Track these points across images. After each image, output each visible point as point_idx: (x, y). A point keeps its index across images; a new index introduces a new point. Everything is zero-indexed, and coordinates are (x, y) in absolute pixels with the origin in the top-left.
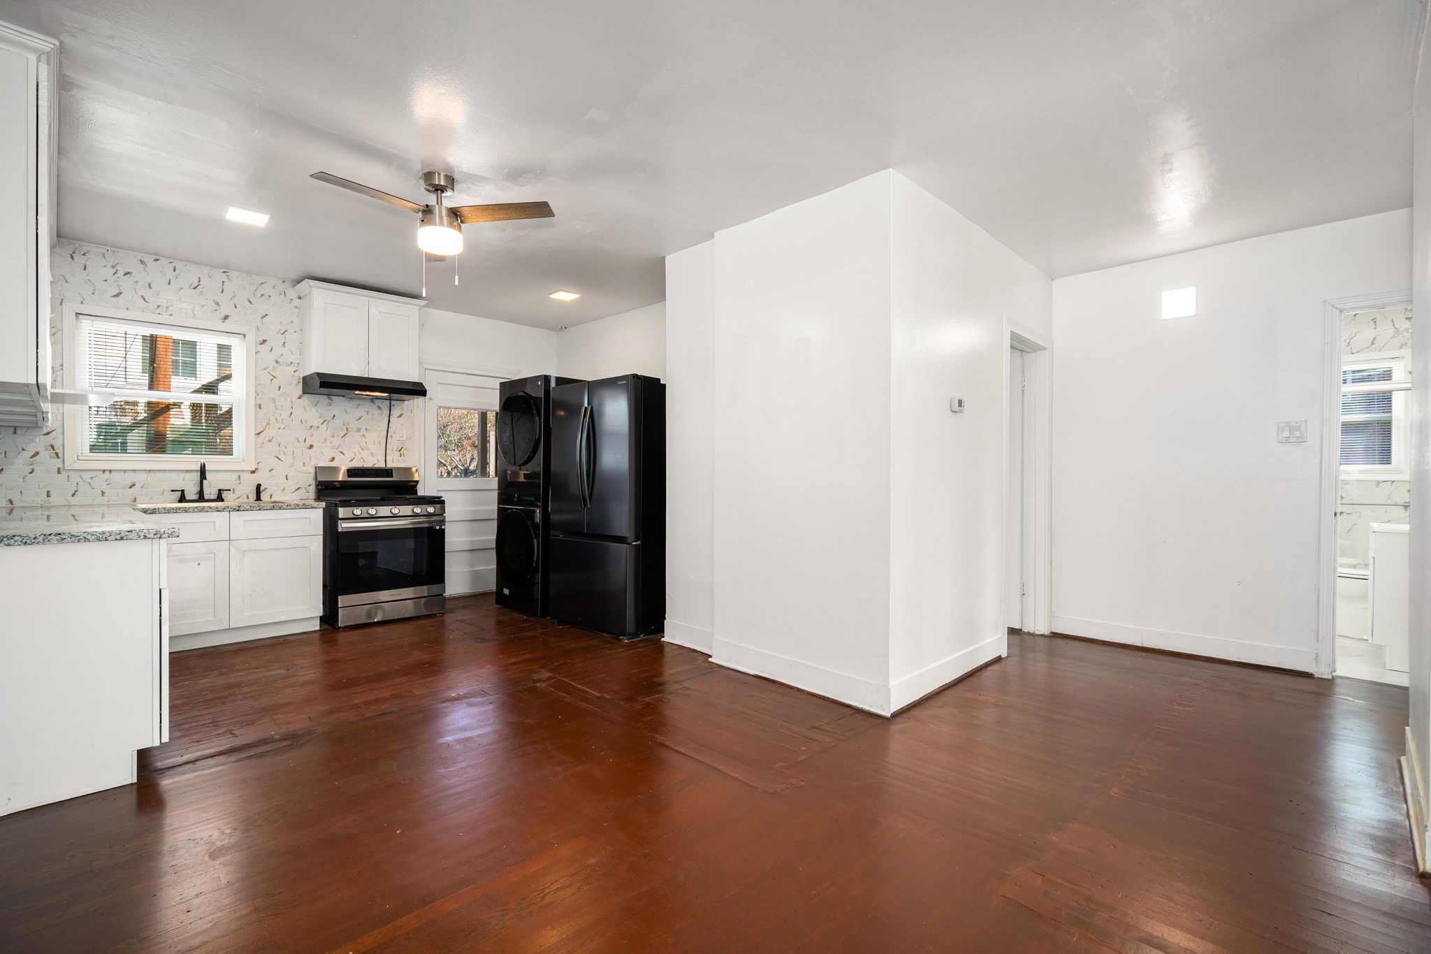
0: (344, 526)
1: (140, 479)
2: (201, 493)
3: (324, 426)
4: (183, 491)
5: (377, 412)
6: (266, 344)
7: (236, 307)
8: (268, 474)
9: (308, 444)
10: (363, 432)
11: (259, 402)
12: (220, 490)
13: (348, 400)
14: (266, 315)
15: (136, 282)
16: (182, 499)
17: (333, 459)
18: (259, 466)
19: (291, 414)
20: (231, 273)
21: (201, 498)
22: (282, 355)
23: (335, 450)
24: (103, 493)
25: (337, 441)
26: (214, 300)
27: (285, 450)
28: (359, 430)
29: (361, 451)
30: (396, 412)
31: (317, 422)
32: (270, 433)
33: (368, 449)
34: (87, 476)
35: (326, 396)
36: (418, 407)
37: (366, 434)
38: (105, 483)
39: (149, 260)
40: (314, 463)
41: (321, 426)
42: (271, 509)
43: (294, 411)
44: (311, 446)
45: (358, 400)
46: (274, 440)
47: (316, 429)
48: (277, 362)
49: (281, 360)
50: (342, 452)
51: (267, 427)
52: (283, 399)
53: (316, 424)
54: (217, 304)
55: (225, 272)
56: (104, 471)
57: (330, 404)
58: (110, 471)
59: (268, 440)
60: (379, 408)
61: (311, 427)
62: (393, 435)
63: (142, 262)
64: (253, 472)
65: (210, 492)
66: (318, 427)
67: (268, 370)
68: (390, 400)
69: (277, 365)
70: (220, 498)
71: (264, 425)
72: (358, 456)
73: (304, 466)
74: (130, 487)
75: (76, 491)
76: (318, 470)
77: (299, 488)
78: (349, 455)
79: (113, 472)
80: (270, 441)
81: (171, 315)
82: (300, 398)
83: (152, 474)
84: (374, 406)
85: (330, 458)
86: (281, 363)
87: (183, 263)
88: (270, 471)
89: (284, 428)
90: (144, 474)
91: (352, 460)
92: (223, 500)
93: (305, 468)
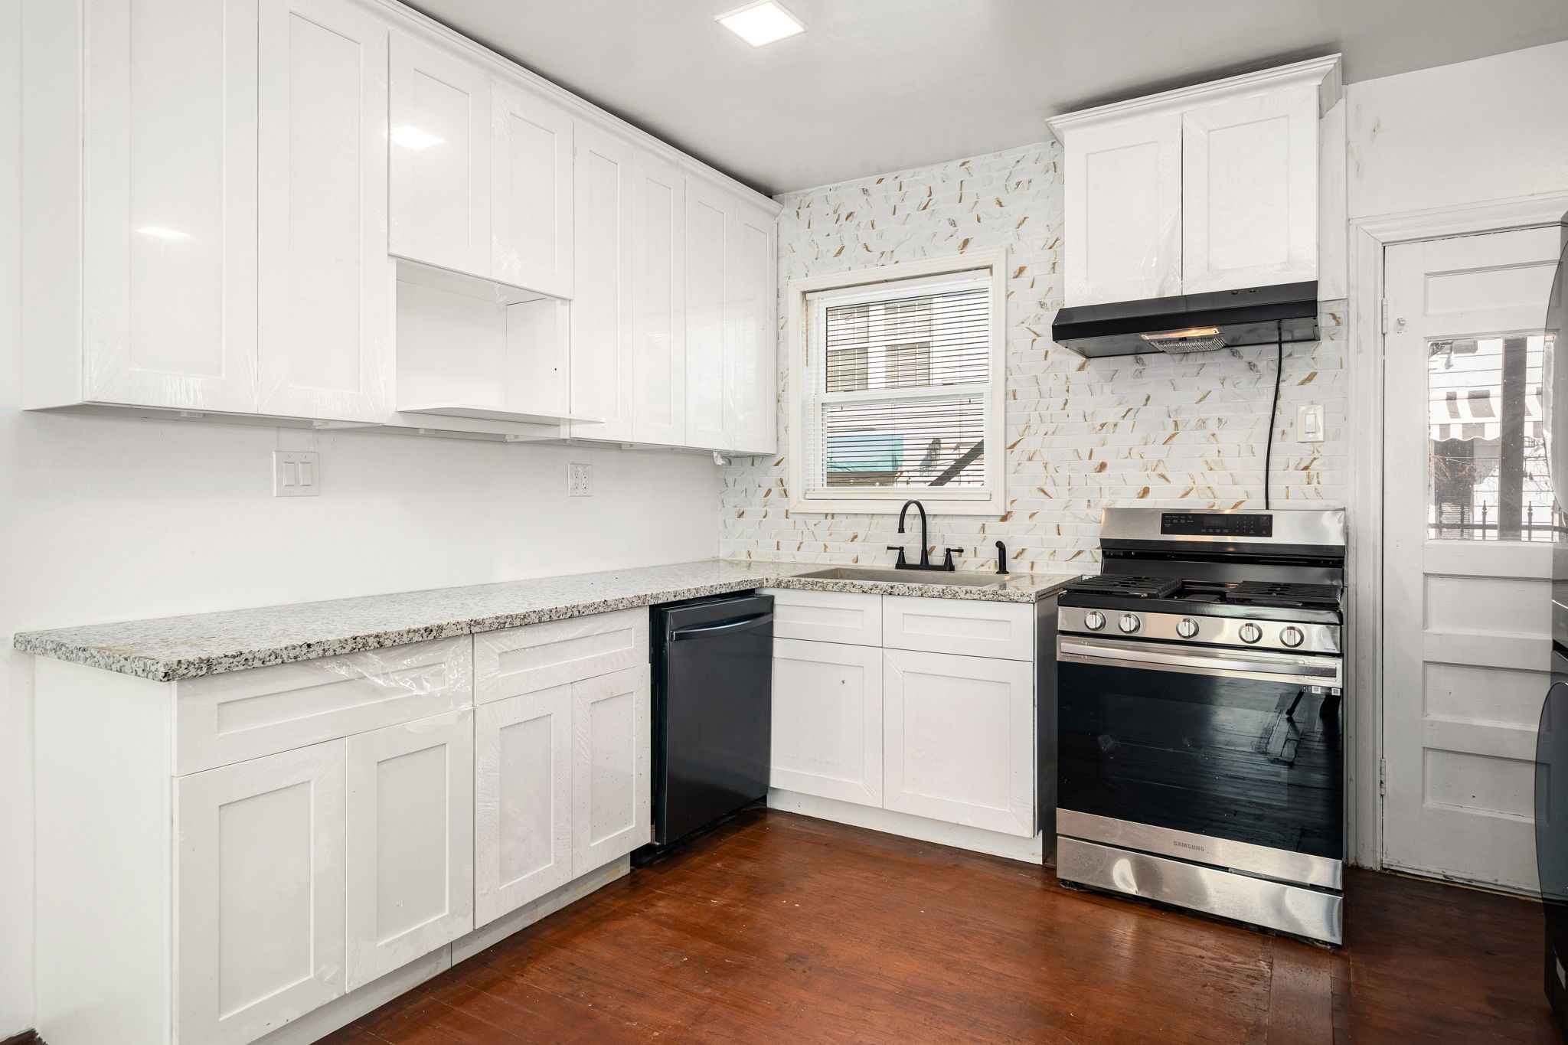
0: (1069, 649)
1: (860, 527)
2: (925, 553)
3: (1129, 422)
4: (901, 549)
5: (1246, 376)
6: (1025, 274)
7: (979, 220)
8: (1027, 522)
9: (1096, 461)
10: (1212, 425)
11: (1011, 387)
12: (949, 551)
13: (1177, 357)
14: (1025, 218)
15: (859, 224)
16: (901, 564)
17: (1146, 491)
18: (1014, 508)
19: (1066, 404)
20: (975, 162)
21: (925, 565)
22: (1050, 289)
23: (1149, 472)
24: (826, 547)
25: (1153, 452)
26: (949, 220)
27: (1055, 475)
28: (1202, 424)
29: (1207, 473)
30: (1295, 372)
31: (1112, 415)
32: (1028, 445)
33: (1221, 467)
34: (811, 521)
35: (1131, 358)
36: (1359, 351)
37: (1218, 433)
38: (828, 533)
39: (870, 182)
40: (1106, 501)
41: (1121, 423)
43: (1070, 397)
44: (1103, 467)
45: (1200, 355)
46: (1037, 457)
47: (1111, 429)
48: (1042, 305)
49: (1048, 301)
50: (1163, 477)
51: (1026, 433)
52: (1052, 376)
53: (1111, 420)
54: (953, 224)
55: (964, 164)
56: (827, 515)
57: (1140, 374)
58: (833, 516)
59: (1026, 457)
60: (1252, 366)
61: (1103, 426)
62: (1287, 428)
63: (865, 191)
64: (1004, 519)
65: (937, 558)
66: (1115, 425)
67: (1026, 324)
68: (1280, 343)
69: (1041, 311)
70: (949, 566)
71: (1022, 428)
72: (1200, 484)
73: (1089, 506)
74: (852, 541)
75: (801, 543)
76: (1116, 515)
77: (1079, 553)
78: (1179, 483)
79: (837, 518)
80: (1030, 459)
81: (897, 262)
82: (1081, 368)
83: (875, 520)
84: (1242, 365)
85: (1140, 489)
86: (1049, 306)
87: (911, 171)
88: (1031, 516)
89: (1053, 433)
90: (866, 520)
91: (1187, 494)
92: (952, 568)
93: (1090, 512)
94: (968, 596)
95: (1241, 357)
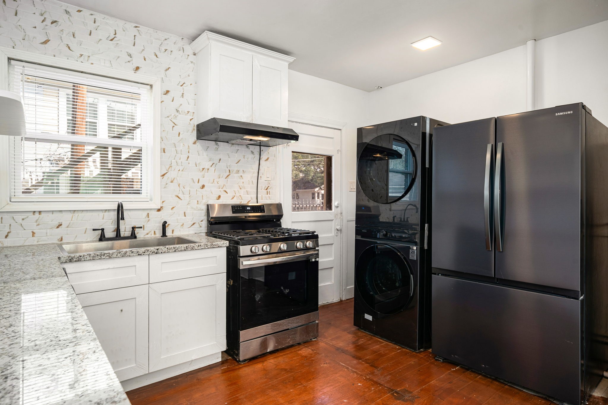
0: (245, 263)
1: (65, 219)
2: (118, 230)
3: (213, 168)
4: (103, 230)
5: (251, 156)
6: (169, 94)
7: (145, 59)
8: (171, 211)
9: (201, 184)
10: (241, 173)
11: (163, 147)
12: (133, 228)
13: (230, 145)
14: (169, 68)
15: (62, 30)
16: (102, 238)
17: (219, 197)
18: (164, 205)
19: (188, 158)
20: (142, 28)
21: (118, 236)
22: (181, 105)
23: (221, 189)
24: (33, 233)
25: (222, 181)
26: (127, 53)
27: (183, 190)
28: (238, 172)
29: (239, 191)
30: (264, 157)
31: (207, 165)
32: (171, 175)
33: (244, 188)
34: (18, 217)
35: (214, 142)
36: (279, 153)
37: (243, 176)
38: (35, 224)
39: (73, 9)
40: (205, 201)
41: (210, 168)
42: (185, 250)
43: (190, 155)
44: (203, 186)
45: (237, 146)
46: (175, 181)
47: (207, 171)
48: (177, 111)
49: (180, 110)
50: (226, 192)
51: (170, 169)
52: (182, 144)
53: (206, 167)
54: (130, 56)
55: (136, 27)
56: (34, 212)
57: (217, 149)
58: (40, 212)
59: (170, 180)
60: (252, 152)
61: (203, 169)
62: (262, 175)
63: (67, 12)
64: (159, 210)
65: (125, 231)
66: (208, 169)
67: (170, 118)
69: (177, 114)
70: (133, 236)
71: (168, 167)
72: (237, 194)
73: (198, 203)
74: (58, 227)
75: (9, 233)
76: (209, 208)
77: (194, 224)
78: (231, 194)
80: (172, 182)
81: (92, 64)
82: (195, 143)
83: (76, 214)
84: (249, 151)
85: (217, 196)
86: (181, 112)
87: (103, 16)
88: (172, 209)
89: (182, 171)
90: (70, 215)
91: (233, 198)
92: (135, 237)
93: (198, 206)
94: (199, 248)
95: (249, 149)
